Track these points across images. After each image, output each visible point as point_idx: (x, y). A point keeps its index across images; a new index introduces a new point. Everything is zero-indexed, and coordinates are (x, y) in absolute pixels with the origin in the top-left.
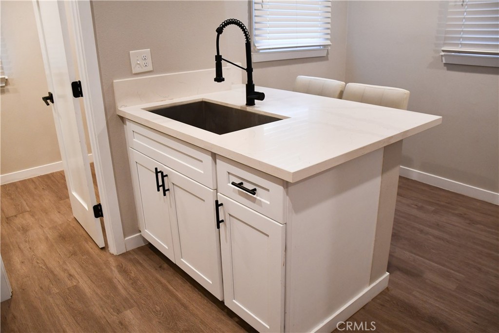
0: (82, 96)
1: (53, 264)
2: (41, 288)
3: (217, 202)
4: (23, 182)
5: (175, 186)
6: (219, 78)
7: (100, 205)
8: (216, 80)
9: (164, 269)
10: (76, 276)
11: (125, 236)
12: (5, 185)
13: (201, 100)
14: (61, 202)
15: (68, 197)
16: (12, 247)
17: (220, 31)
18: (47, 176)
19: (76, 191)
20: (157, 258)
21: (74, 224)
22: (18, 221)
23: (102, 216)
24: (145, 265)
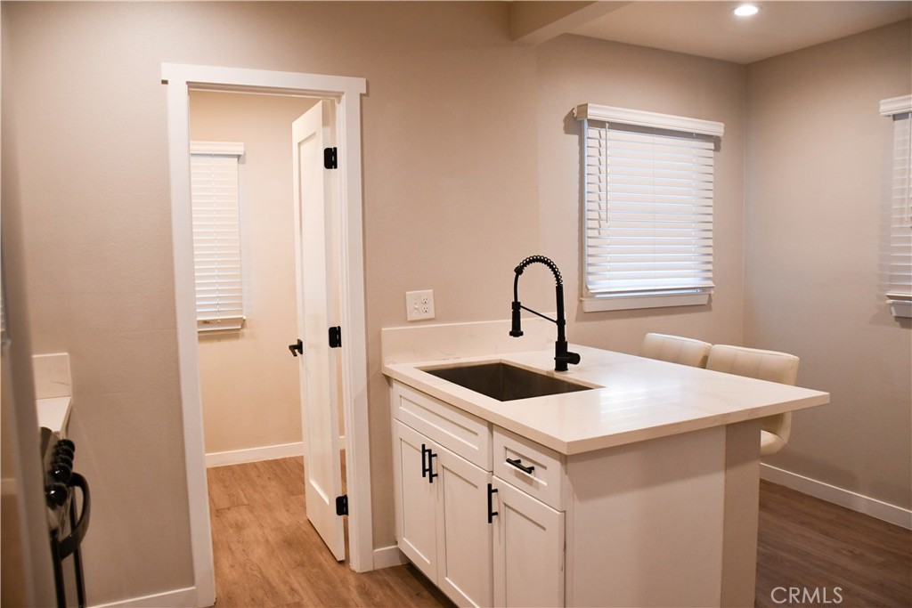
0: (340, 346)
1: (272, 574)
2: (253, 600)
3: (490, 486)
4: (243, 467)
5: (445, 471)
6: (516, 331)
7: (345, 497)
8: (512, 334)
9: (422, 597)
10: (300, 590)
11: (375, 547)
12: (218, 468)
13: (498, 362)
14: (292, 497)
15: (303, 492)
16: (220, 546)
17: (519, 271)
18: (276, 462)
19: (317, 481)
20: (416, 583)
21: (307, 528)
22: (232, 516)
23: (347, 513)
24: (398, 590)
